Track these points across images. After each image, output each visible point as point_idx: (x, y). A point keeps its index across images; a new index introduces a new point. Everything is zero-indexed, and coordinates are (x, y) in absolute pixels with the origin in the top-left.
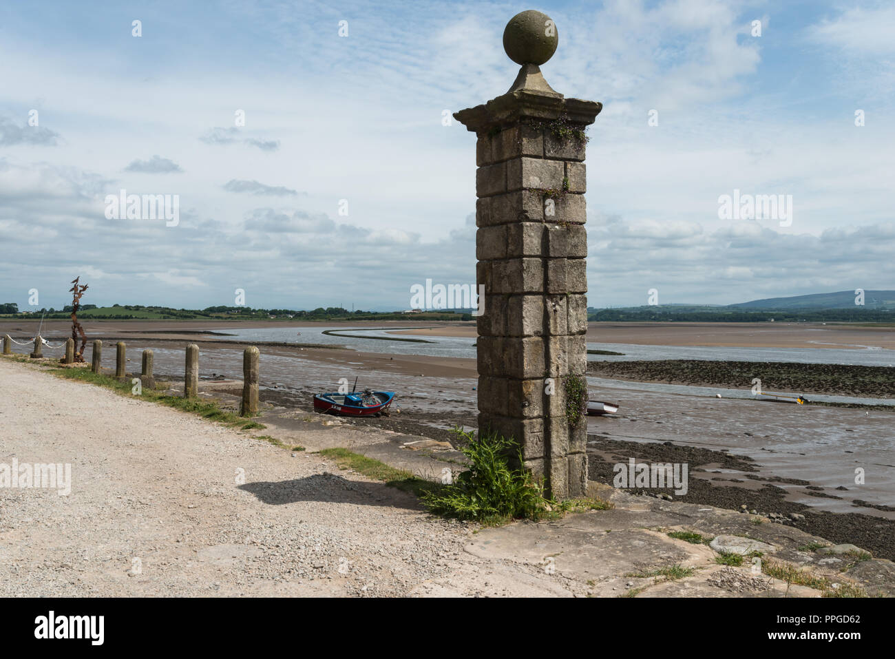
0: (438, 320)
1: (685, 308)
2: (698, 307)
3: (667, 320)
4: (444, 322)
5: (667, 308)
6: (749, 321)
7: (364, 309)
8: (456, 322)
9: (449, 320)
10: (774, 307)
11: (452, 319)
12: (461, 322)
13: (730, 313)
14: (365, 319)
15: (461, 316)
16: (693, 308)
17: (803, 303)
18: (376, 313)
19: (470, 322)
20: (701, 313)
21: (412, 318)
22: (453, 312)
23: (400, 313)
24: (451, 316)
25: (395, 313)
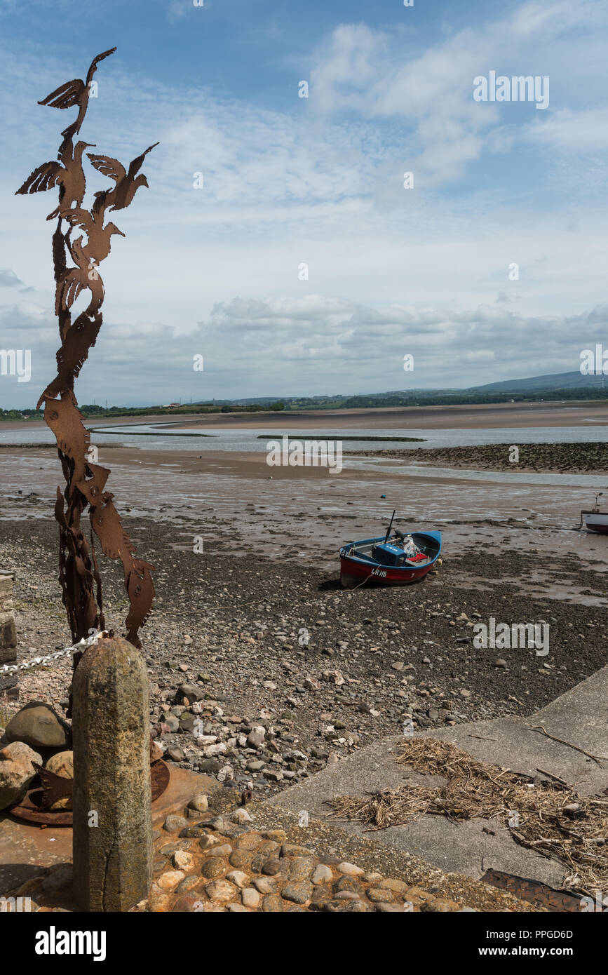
0: (198, 413)
1: (429, 392)
2: (441, 391)
3: (414, 405)
4: (204, 414)
5: (412, 393)
6: (490, 403)
7: (120, 406)
8: (216, 414)
9: (209, 412)
10: (511, 389)
11: (211, 412)
12: (221, 414)
13: (473, 396)
14: (123, 415)
15: (221, 408)
16: (437, 392)
17: (537, 385)
18: (132, 409)
19: (229, 414)
20: (445, 397)
21: (171, 413)
22: (212, 405)
23: (159, 407)
24: (210, 408)
25: (152, 407)
